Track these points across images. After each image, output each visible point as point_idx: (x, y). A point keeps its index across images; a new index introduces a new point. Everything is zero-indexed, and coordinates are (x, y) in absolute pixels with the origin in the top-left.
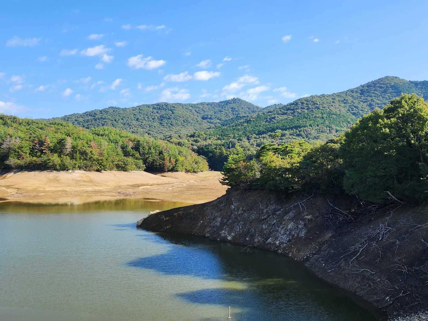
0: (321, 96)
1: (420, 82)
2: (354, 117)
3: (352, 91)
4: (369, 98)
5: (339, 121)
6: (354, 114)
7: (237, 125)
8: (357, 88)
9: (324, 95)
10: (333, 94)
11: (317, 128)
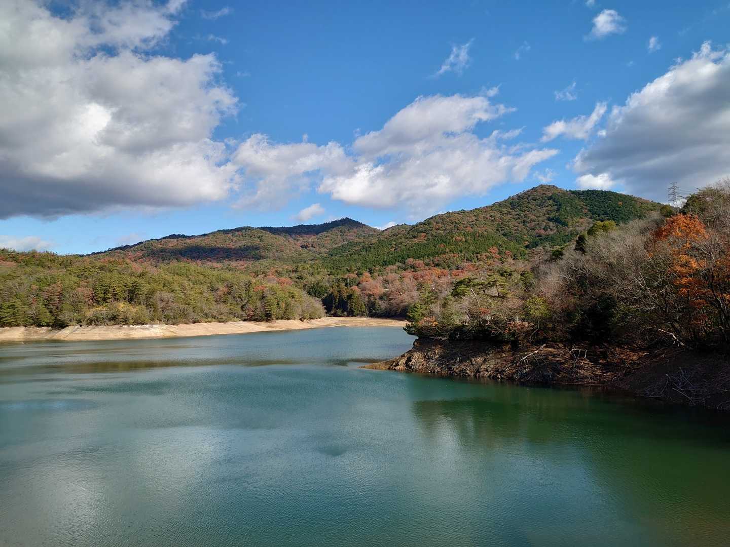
0: (460, 213)
1: (583, 192)
2: (505, 238)
3: (500, 204)
4: (522, 214)
5: (487, 245)
6: (504, 235)
7: (352, 254)
8: (505, 201)
9: (464, 210)
10: (476, 209)
11: (460, 254)
